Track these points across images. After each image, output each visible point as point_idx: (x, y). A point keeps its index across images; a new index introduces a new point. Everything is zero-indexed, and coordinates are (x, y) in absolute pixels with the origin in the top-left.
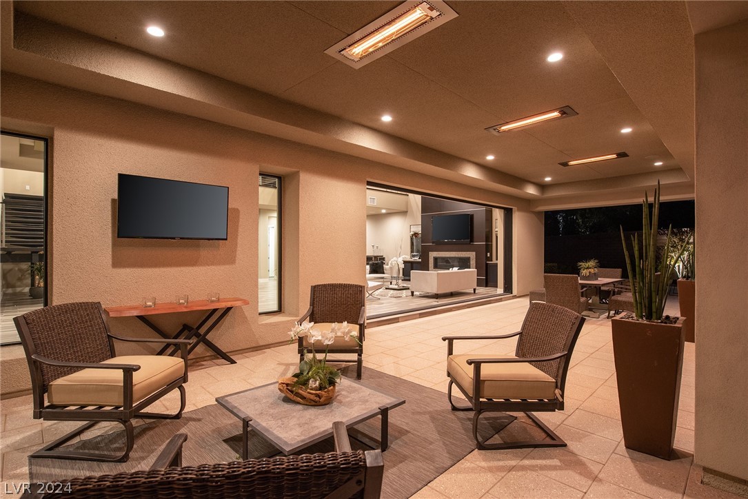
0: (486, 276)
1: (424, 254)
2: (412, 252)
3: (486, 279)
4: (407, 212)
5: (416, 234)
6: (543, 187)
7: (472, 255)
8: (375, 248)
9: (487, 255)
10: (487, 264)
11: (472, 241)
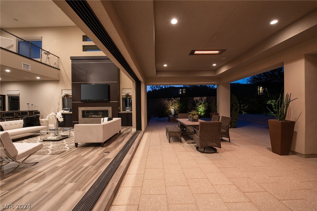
1: (74, 109)
4: (59, 80)
5: (67, 96)
7: (110, 109)
8: (30, 105)
9: (118, 108)
10: (119, 113)
11: (109, 100)
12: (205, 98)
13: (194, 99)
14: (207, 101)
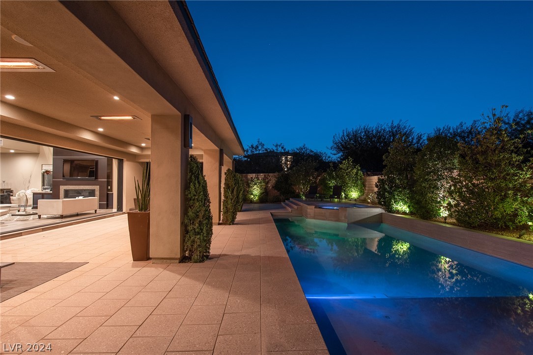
0: (107, 201)
1: (55, 187)
2: (43, 185)
3: (107, 204)
4: (39, 153)
5: (47, 172)
6: (142, 148)
7: (97, 188)
8: (1, 182)
9: (108, 188)
10: (108, 194)
11: (96, 178)
12: (262, 175)
13: (249, 177)
14: (264, 179)
